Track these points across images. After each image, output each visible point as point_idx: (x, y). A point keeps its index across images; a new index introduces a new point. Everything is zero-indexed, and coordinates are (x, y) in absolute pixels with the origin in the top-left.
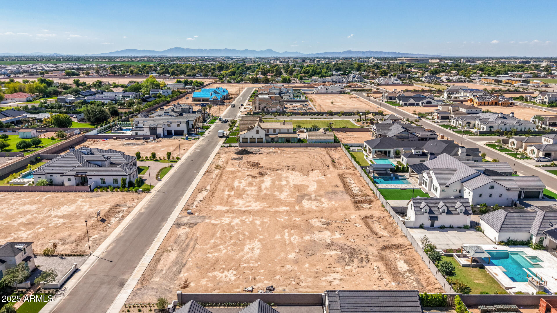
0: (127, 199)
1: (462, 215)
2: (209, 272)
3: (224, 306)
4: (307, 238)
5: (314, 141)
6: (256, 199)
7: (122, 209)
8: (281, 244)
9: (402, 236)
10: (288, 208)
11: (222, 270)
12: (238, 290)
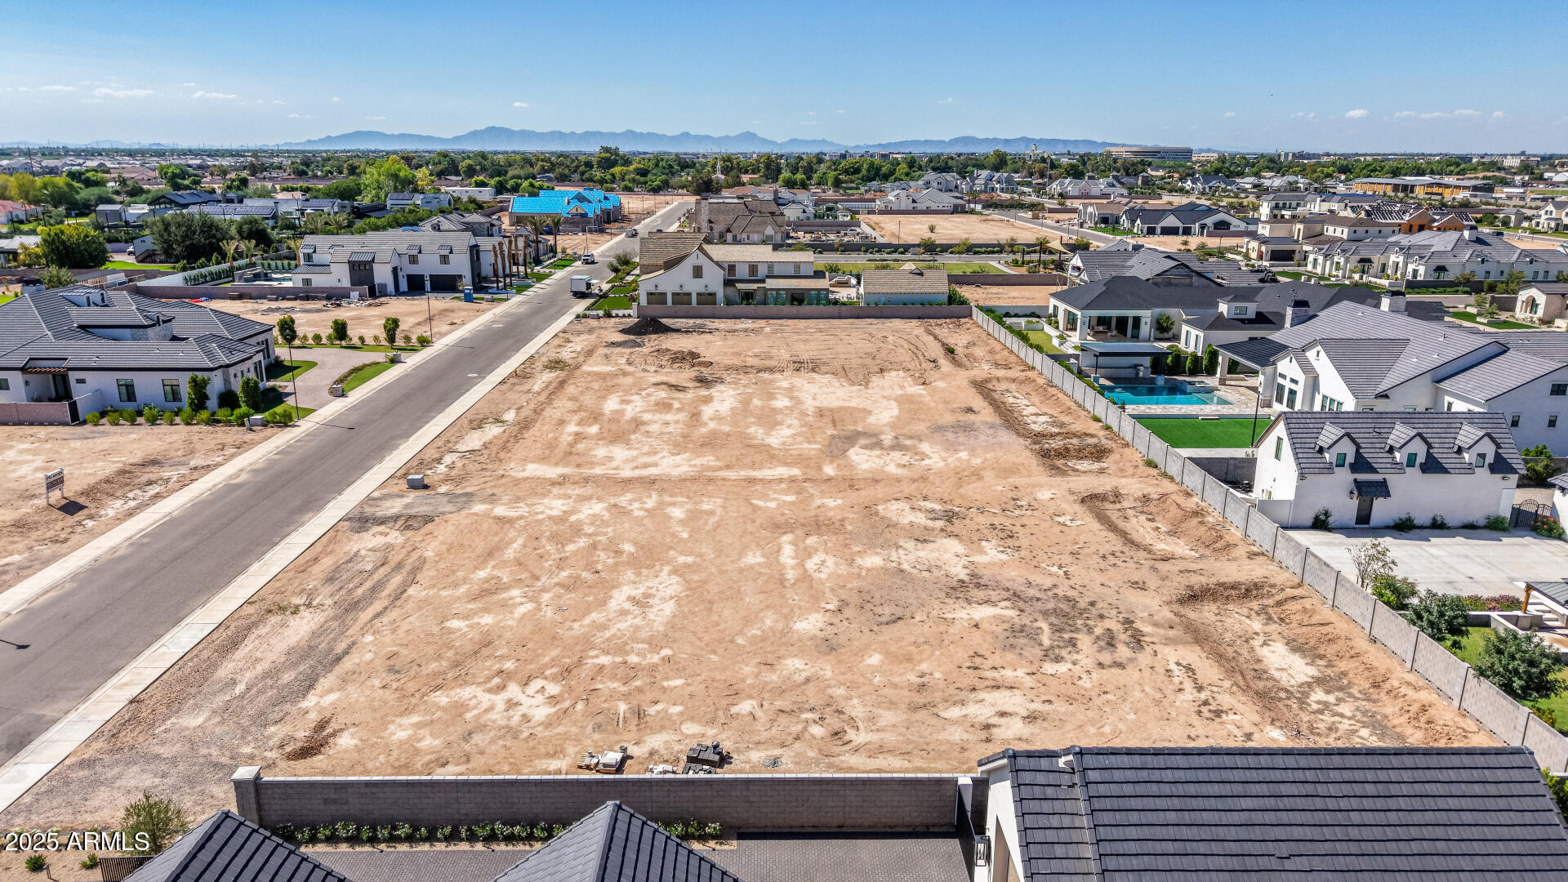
0: (198, 446)
1: (1483, 473)
2: (438, 688)
3: (472, 838)
4: (873, 561)
5: (883, 299)
6: (676, 445)
7: (166, 475)
8: (766, 582)
9: (1252, 555)
10: (795, 472)
11: (497, 680)
12: (554, 764)
